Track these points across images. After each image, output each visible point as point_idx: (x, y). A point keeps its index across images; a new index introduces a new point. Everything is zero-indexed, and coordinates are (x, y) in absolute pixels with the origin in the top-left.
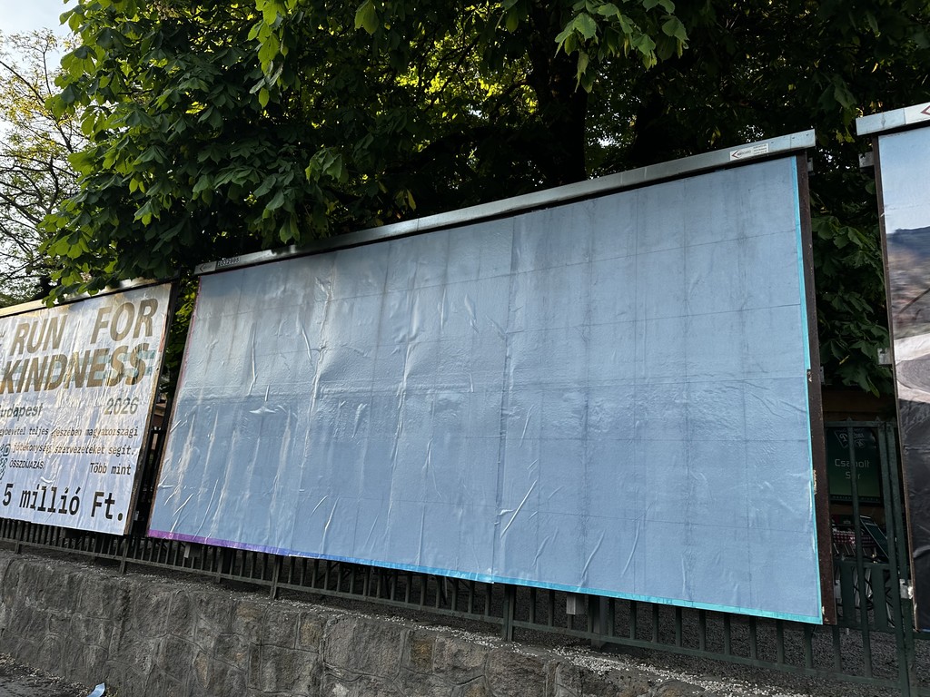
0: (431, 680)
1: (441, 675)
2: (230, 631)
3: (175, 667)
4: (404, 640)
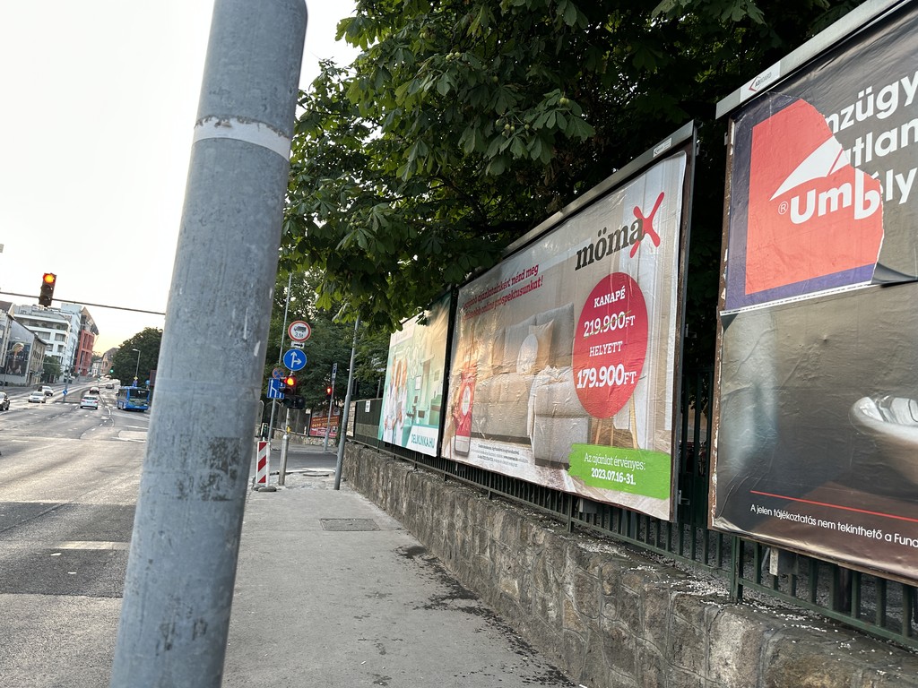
0: (527, 551)
1: (530, 548)
2: (466, 517)
3: (451, 537)
4: (519, 524)
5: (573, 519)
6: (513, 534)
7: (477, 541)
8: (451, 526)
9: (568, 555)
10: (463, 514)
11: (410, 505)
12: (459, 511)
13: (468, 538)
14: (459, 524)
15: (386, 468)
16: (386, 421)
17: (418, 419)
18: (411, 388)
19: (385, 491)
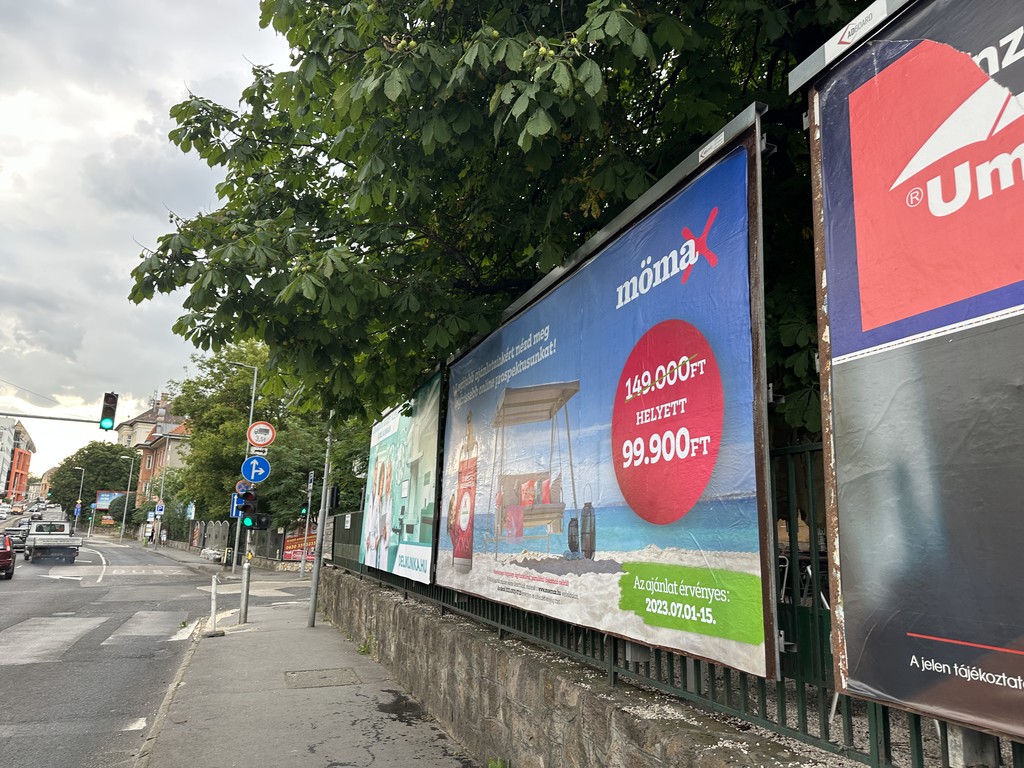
0: (554, 716)
1: (559, 712)
2: (470, 666)
3: (452, 693)
4: (541, 678)
5: (616, 669)
6: (533, 690)
7: (486, 701)
8: (452, 677)
9: (613, 724)
10: (466, 662)
11: (399, 647)
12: (460, 658)
13: (475, 695)
14: (462, 675)
15: (370, 599)
16: (369, 539)
17: (406, 536)
18: (397, 496)
19: (369, 629)
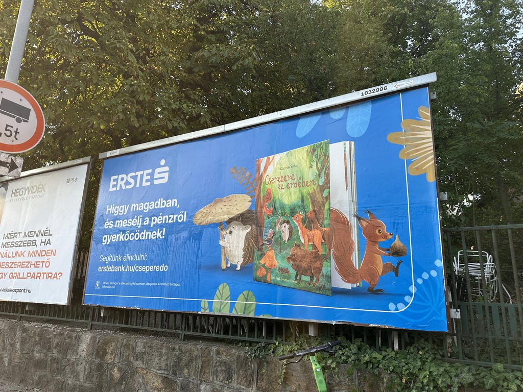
5: (21, 315)
9: (18, 330)
